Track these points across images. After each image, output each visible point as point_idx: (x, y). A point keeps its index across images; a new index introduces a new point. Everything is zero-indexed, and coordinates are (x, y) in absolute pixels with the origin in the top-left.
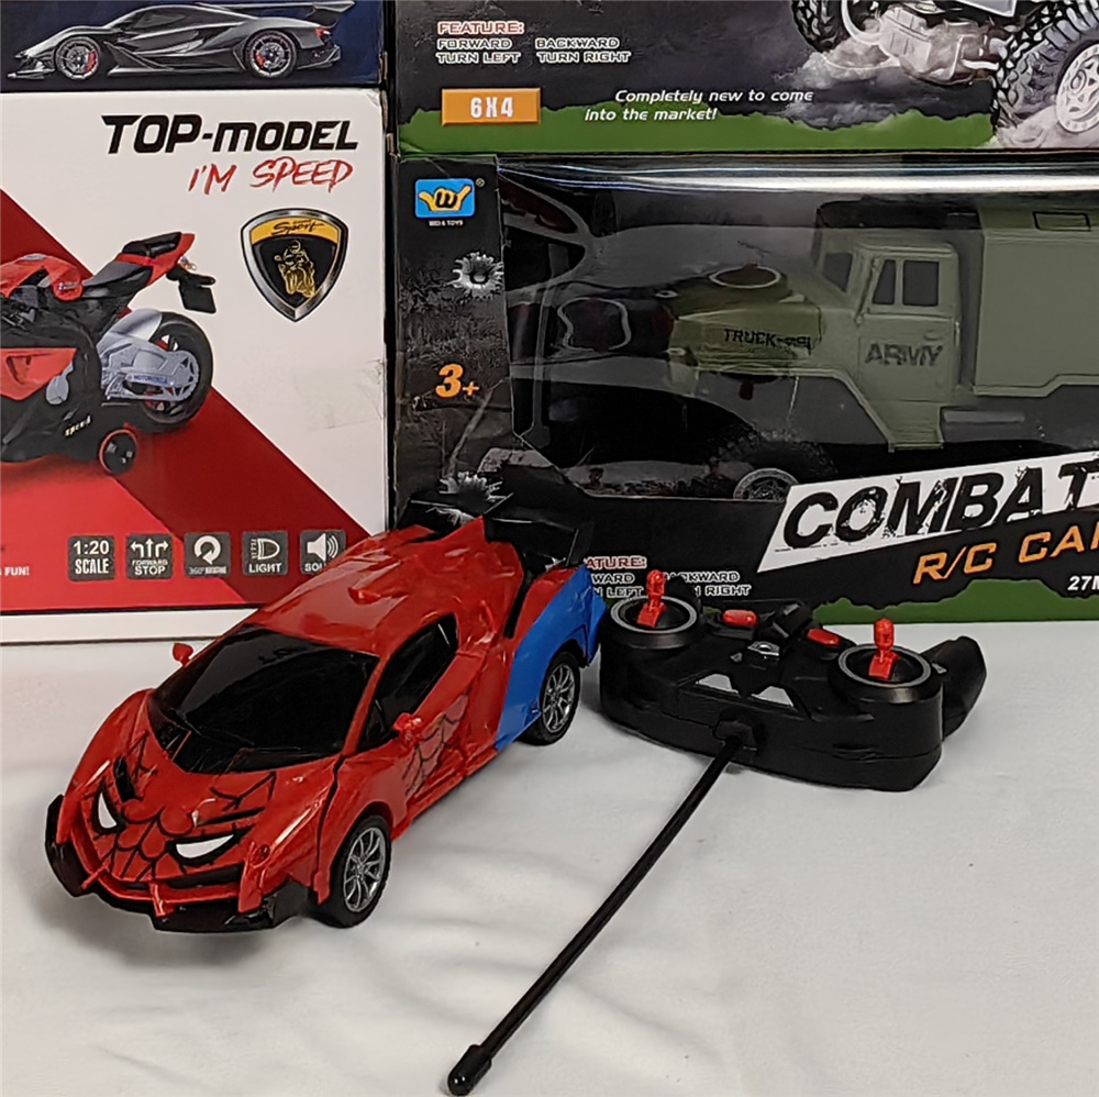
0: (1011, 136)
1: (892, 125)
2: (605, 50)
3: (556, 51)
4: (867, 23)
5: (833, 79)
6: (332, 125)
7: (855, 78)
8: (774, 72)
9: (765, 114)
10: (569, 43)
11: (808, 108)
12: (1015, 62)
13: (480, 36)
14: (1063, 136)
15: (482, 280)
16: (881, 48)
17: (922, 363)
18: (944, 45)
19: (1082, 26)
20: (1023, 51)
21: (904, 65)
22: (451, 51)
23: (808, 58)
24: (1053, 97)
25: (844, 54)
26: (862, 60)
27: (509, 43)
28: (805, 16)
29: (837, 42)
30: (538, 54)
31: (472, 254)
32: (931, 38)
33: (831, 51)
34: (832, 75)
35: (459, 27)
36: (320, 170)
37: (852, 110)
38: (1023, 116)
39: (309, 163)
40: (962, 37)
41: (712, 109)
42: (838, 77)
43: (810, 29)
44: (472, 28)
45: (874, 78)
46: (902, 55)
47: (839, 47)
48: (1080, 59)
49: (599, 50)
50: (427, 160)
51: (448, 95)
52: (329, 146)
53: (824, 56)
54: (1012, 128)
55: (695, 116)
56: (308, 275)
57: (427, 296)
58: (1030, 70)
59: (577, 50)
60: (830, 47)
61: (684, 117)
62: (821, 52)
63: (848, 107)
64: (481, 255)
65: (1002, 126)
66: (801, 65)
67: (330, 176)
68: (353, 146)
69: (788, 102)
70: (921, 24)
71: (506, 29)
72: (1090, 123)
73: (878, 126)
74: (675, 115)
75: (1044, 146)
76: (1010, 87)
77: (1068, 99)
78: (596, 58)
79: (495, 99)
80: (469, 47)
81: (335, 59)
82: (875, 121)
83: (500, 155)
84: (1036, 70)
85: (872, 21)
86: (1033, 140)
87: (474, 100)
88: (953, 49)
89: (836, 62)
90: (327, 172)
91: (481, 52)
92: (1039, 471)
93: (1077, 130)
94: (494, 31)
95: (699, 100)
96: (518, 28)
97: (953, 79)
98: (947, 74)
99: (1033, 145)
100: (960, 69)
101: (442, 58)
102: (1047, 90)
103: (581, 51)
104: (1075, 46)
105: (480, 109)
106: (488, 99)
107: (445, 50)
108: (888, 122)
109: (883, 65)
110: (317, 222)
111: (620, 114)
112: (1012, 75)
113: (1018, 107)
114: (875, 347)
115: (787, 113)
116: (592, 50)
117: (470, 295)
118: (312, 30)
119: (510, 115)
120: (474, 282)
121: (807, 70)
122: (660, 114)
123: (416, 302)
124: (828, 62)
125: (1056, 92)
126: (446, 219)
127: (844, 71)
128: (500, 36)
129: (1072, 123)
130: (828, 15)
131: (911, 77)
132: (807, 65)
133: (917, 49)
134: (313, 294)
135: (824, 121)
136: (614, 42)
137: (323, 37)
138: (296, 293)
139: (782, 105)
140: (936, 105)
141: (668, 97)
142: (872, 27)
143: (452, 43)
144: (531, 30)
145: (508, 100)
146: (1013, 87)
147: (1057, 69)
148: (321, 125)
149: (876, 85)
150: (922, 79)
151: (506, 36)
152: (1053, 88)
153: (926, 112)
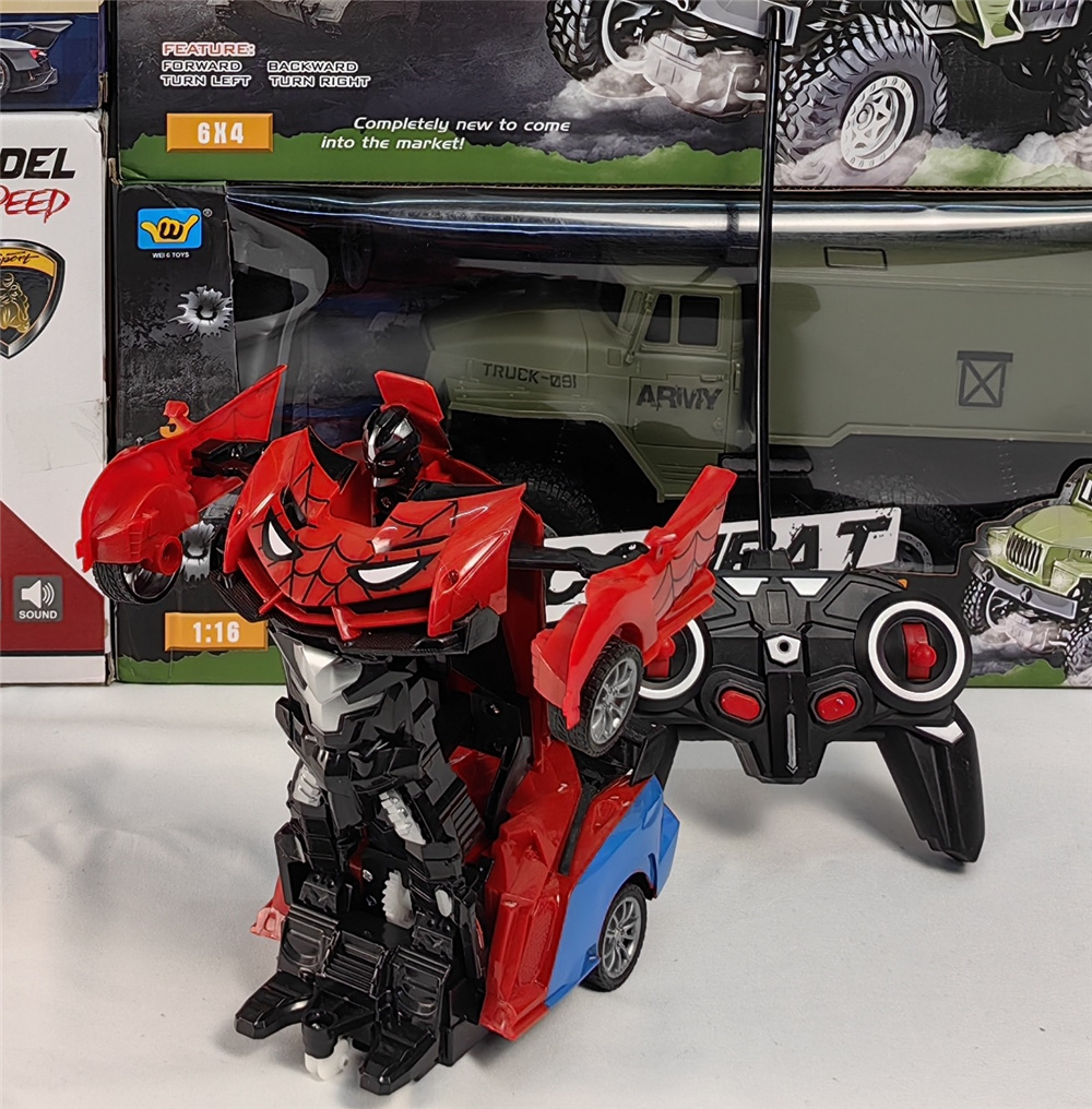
0: (789, 173)
1: (657, 160)
2: (342, 75)
3: (290, 74)
4: (630, 50)
5: (592, 109)
6: (48, 152)
7: (616, 107)
8: (529, 101)
9: (517, 144)
10: (304, 67)
11: (565, 139)
12: (795, 94)
13: (207, 58)
14: (848, 174)
15: (210, 315)
16: (645, 77)
17: (698, 407)
18: (716, 75)
19: (869, 57)
20: (803, 83)
21: (673, 95)
22: (177, 74)
23: (564, 87)
24: (836, 132)
25: (605, 83)
26: (625, 89)
27: (237, 66)
28: (561, 41)
29: (597, 70)
30: (270, 78)
31: (199, 289)
32: (700, 66)
33: (590, 79)
34: (591, 104)
35: (184, 48)
36: (35, 200)
37: (614, 142)
38: (804, 151)
39: (23, 192)
40: (735, 67)
41: (460, 139)
42: (597, 107)
43: (567, 56)
44: (199, 49)
45: (639, 110)
46: (668, 84)
47: (598, 75)
48: (867, 91)
49: (336, 74)
50: (150, 187)
51: (173, 119)
52: (44, 175)
53: (582, 85)
54: (791, 164)
55: (441, 145)
56: (23, 310)
57: (150, 331)
58: (811, 103)
59: (312, 74)
60: (588, 75)
61: (429, 146)
62: (579, 80)
63: (608, 139)
64: (208, 290)
65: (780, 161)
66: (556, 93)
67: (45, 205)
68: (70, 174)
69: (543, 133)
70: (689, 52)
71: (236, 50)
72: (878, 160)
73: (641, 160)
74: (419, 144)
75: (825, 184)
76: (788, 120)
77: (854, 135)
78: (333, 82)
79: (224, 124)
80: (196, 69)
81: (52, 82)
82: (641, 155)
83: (229, 183)
84: (817, 102)
85: (635, 48)
86: (814, 177)
87: (202, 125)
88: (725, 79)
89: (596, 91)
90: (41, 202)
91: (209, 75)
92: (816, 528)
93: (864, 168)
94: (222, 53)
95: (446, 129)
96: (249, 50)
97: (725, 110)
98: (720, 106)
99: (815, 183)
100: (733, 101)
101: (167, 81)
102: (830, 124)
103: (317, 75)
104: (860, 78)
105: (207, 134)
106: (217, 125)
107: (170, 72)
108: (653, 156)
109: (647, 95)
110: (32, 254)
111: (359, 143)
112: (791, 108)
113: (797, 142)
114: (647, 388)
115: (541, 143)
116: (329, 74)
117: (197, 331)
118: (27, 50)
119: (240, 141)
120: (201, 318)
121: (564, 98)
122: (402, 143)
123: (138, 337)
124: (587, 91)
125: (840, 127)
126: (171, 251)
127: (605, 100)
128: (229, 58)
129: (858, 160)
130: (587, 40)
131: (678, 108)
132: (562, 94)
133: (685, 78)
134: (27, 329)
135: (582, 153)
136: (353, 66)
137: (39, 59)
138: (9, 328)
139: (536, 136)
140: (705, 138)
141: (411, 126)
142: (635, 54)
143: (178, 65)
144: (262, 51)
145: (238, 126)
146: (792, 120)
147: (842, 102)
148: (35, 152)
149: (640, 117)
150: (691, 110)
151: (235, 58)
152: (838, 123)
153: (695, 145)
